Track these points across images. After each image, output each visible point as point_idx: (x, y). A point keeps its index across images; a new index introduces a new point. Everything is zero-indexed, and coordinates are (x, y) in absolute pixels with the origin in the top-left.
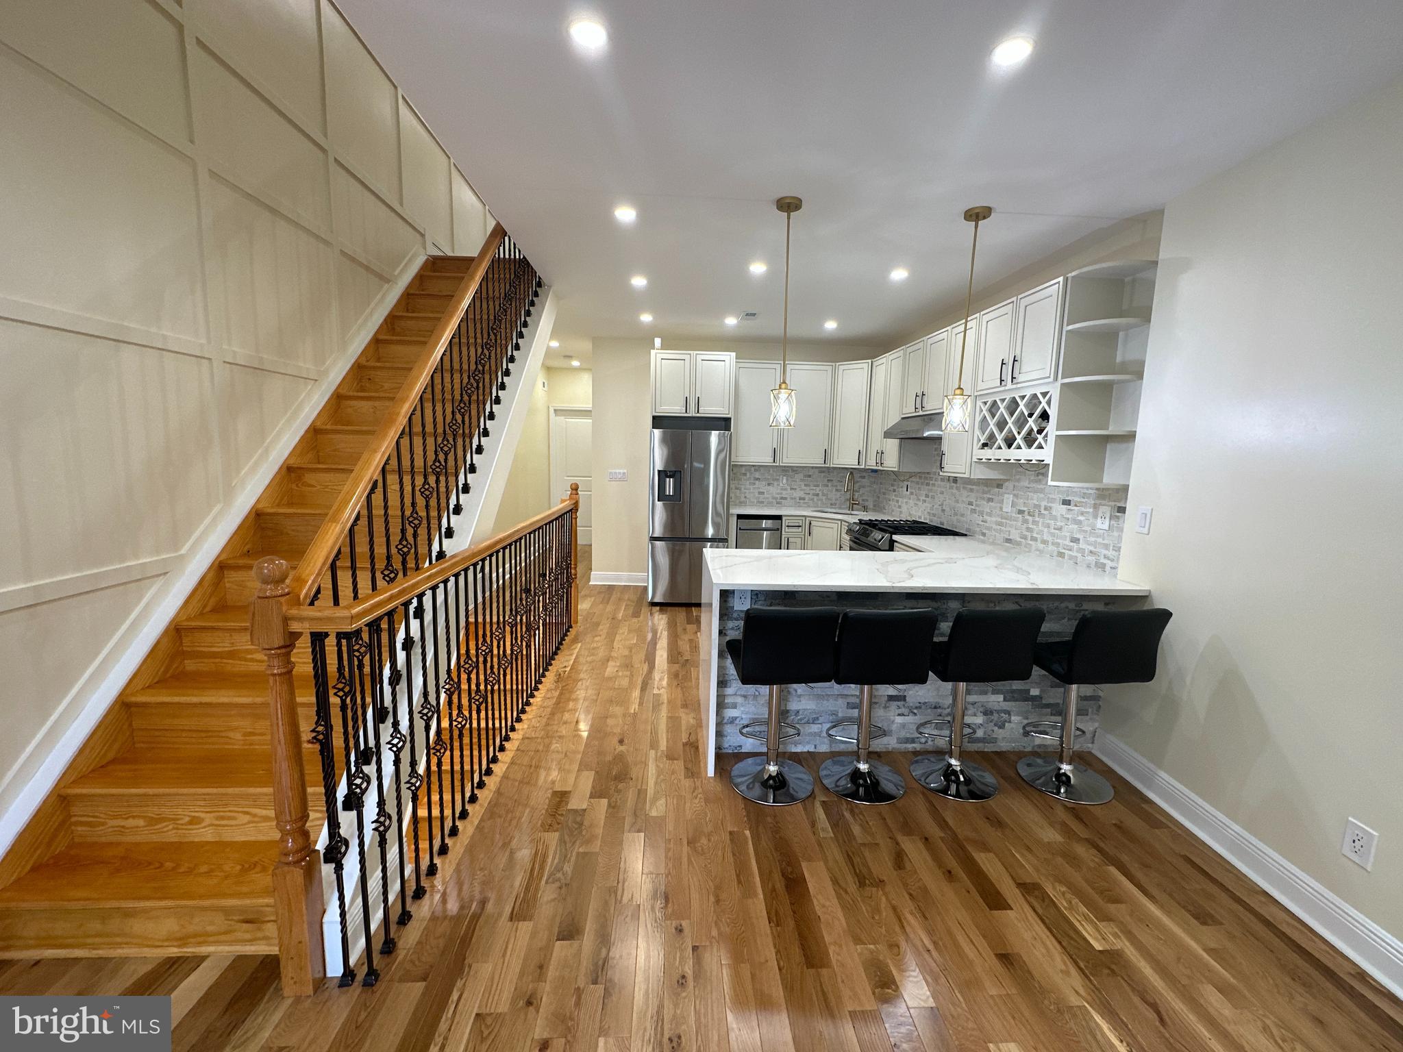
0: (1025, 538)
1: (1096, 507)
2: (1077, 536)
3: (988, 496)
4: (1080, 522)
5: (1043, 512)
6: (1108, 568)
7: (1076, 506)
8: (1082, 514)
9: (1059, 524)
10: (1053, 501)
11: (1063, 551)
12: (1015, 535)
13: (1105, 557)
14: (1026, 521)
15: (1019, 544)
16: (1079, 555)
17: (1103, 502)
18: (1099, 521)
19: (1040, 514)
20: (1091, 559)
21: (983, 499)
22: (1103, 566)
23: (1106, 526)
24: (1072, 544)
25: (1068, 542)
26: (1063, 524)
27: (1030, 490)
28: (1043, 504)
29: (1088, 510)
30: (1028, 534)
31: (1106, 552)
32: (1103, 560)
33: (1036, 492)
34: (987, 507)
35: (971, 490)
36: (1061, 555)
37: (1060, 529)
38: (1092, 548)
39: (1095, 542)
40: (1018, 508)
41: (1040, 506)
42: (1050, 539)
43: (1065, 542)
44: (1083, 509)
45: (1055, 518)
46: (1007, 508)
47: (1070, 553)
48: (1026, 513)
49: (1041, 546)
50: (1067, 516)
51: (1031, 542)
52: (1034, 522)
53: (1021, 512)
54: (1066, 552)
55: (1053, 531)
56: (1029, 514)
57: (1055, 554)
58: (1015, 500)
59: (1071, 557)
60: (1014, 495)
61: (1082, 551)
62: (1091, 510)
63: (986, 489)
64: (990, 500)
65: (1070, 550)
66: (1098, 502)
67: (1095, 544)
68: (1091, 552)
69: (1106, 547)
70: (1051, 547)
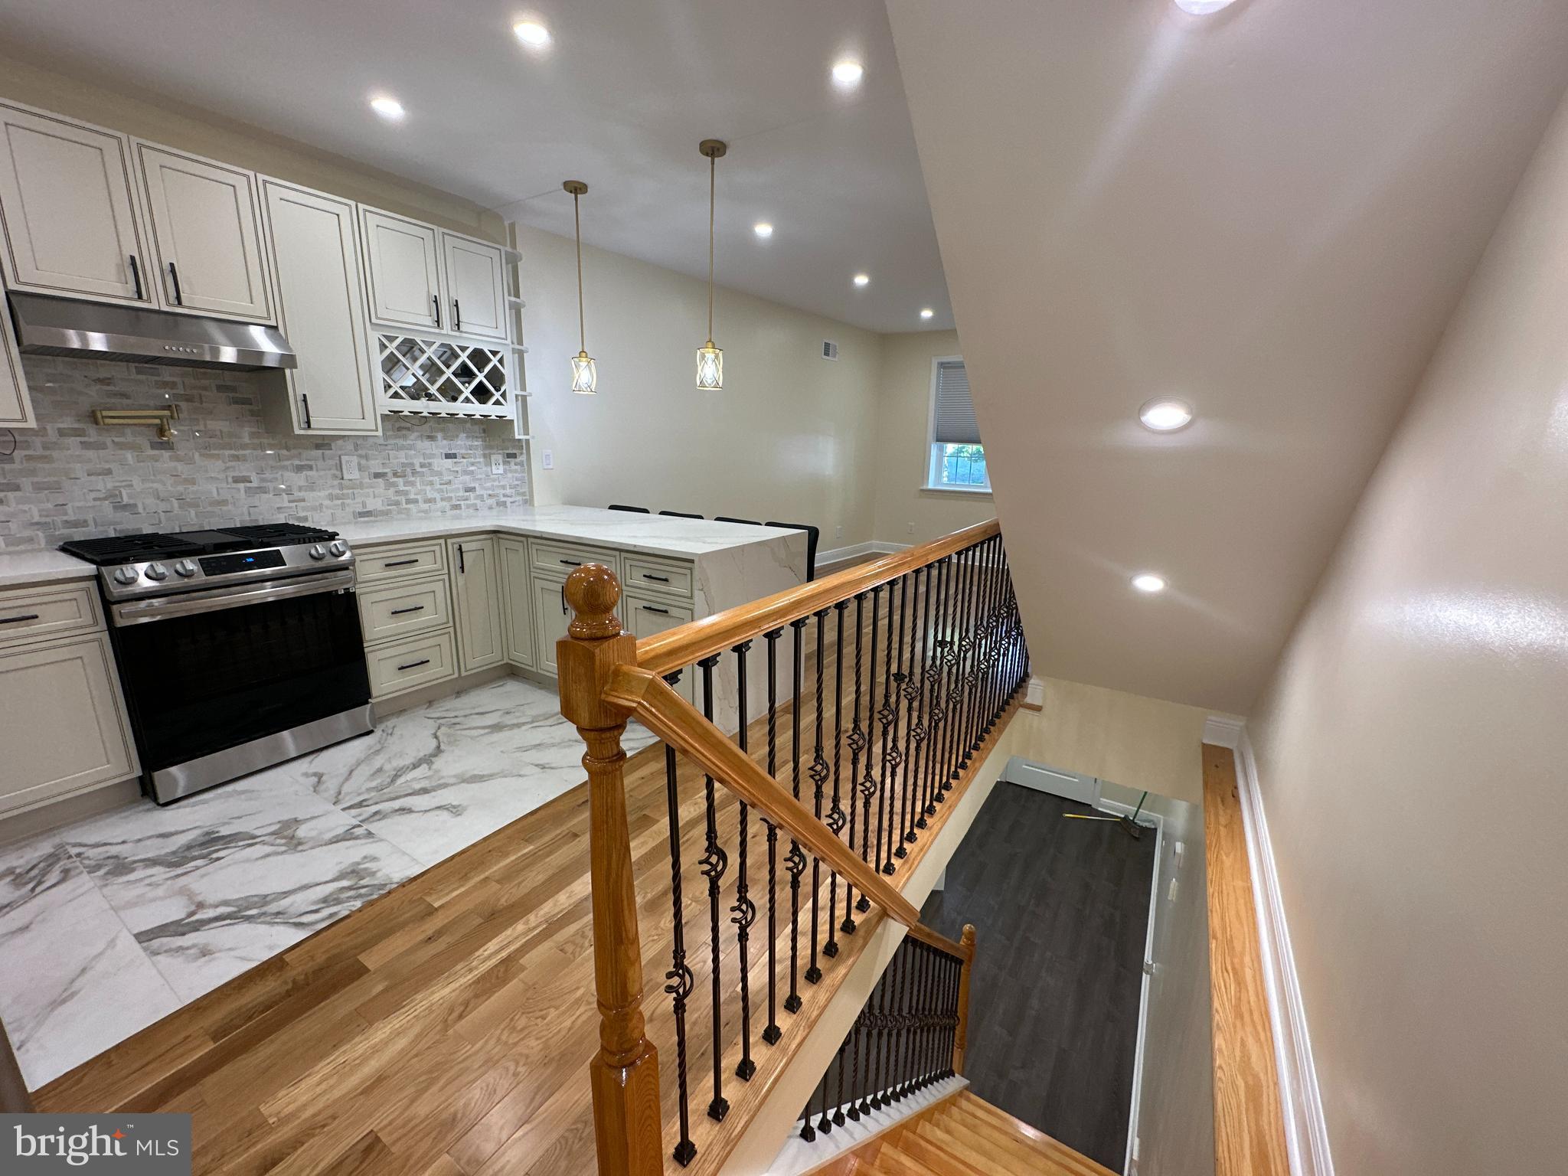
0: (397, 503)
1: (484, 456)
2: (472, 485)
3: (297, 462)
4: (472, 472)
5: (419, 469)
6: (508, 504)
7: (463, 458)
8: (473, 464)
9: (446, 478)
10: (432, 456)
11: (458, 503)
12: (373, 504)
13: (504, 496)
14: (394, 485)
15: (387, 513)
16: (478, 502)
17: (494, 451)
18: (494, 467)
19: (414, 473)
20: (491, 501)
21: (284, 468)
22: (504, 504)
23: (501, 471)
24: (468, 494)
25: (461, 493)
26: (451, 478)
27: (389, 447)
28: (417, 462)
29: (478, 460)
30: (403, 499)
31: (504, 492)
32: (503, 499)
33: (400, 448)
34: (299, 479)
35: (237, 458)
36: (457, 507)
37: (449, 483)
38: (491, 492)
39: (493, 485)
40: (373, 471)
41: (412, 464)
42: (438, 496)
43: (457, 495)
44: (472, 460)
45: (439, 474)
46: (351, 473)
47: (466, 502)
48: (390, 475)
49: (426, 506)
50: (455, 469)
51: (408, 506)
52: (406, 484)
53: (377, 475)
54: (462, 503)
55: (439, 486)
56: (395, 475)
57: (448, 508)
58: (363, 462)
59: (468, 507)
60: (360, 456)
61: (481, 497)
62: (482, 460)
63: (285, 452)
64: (299, 469)
65: (467, 500)
66: (487, 452)
67: (492, 488)
68: (490, 495)
69: (504, 487)
70: (440, 504)
